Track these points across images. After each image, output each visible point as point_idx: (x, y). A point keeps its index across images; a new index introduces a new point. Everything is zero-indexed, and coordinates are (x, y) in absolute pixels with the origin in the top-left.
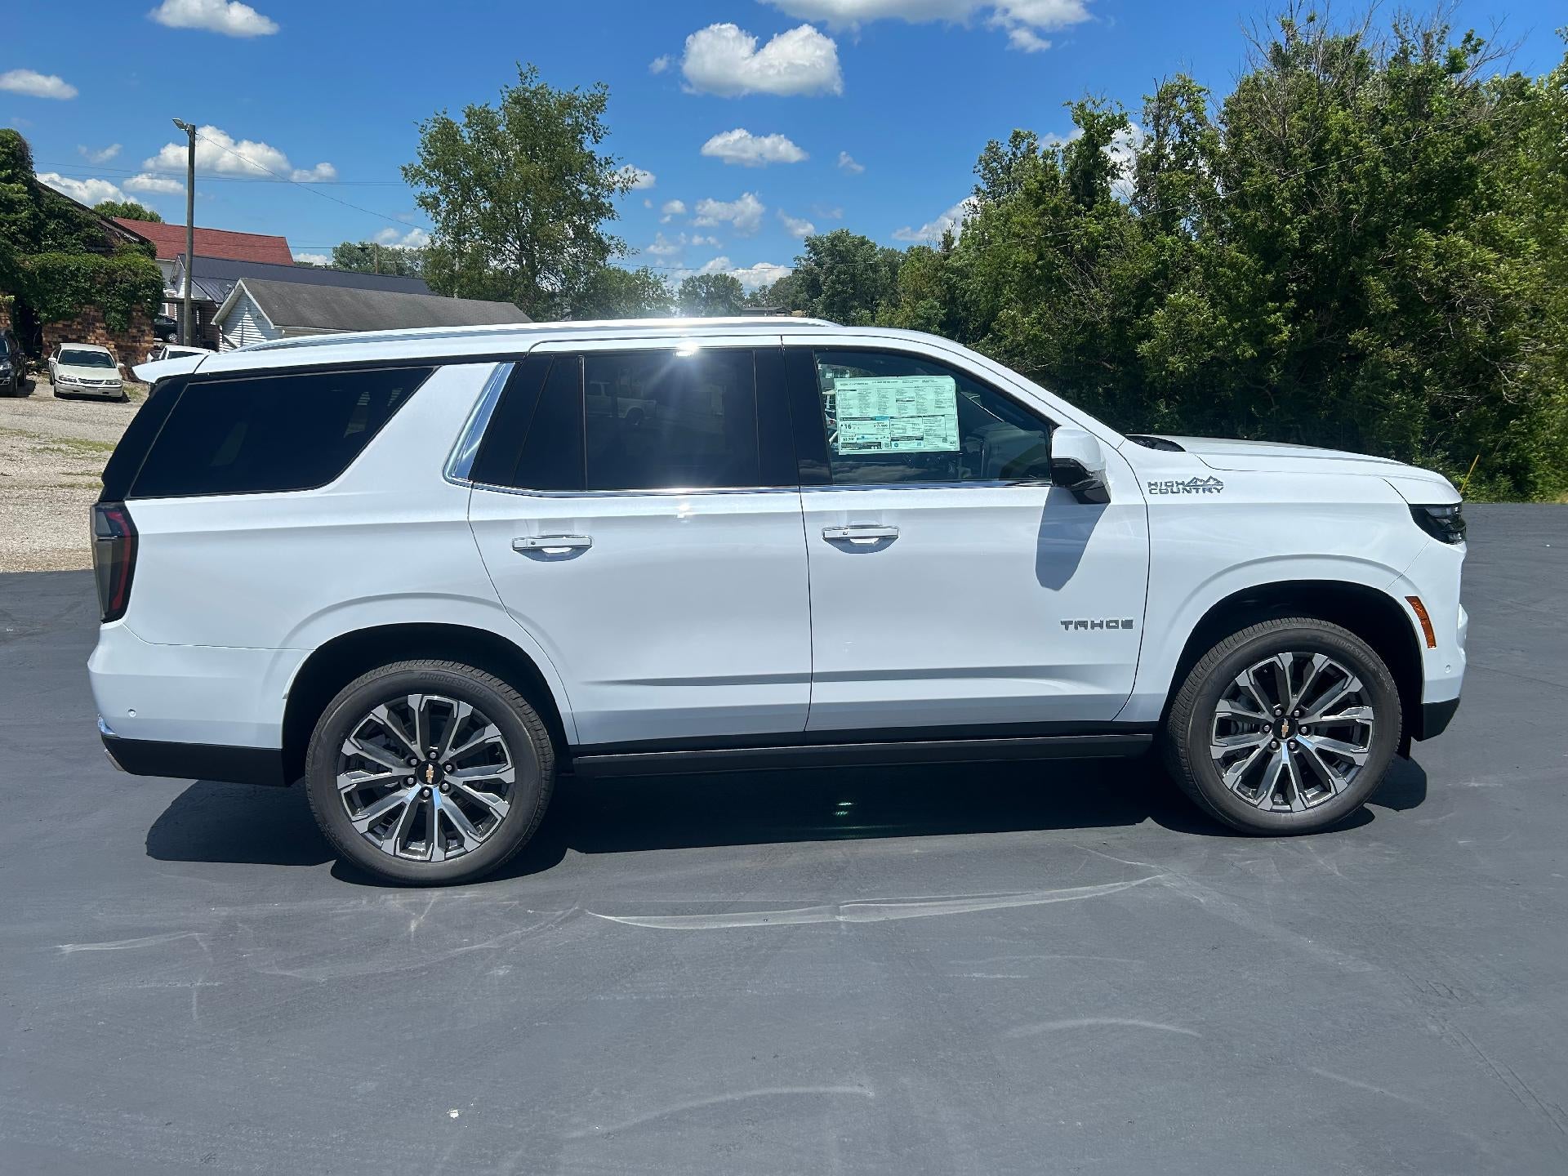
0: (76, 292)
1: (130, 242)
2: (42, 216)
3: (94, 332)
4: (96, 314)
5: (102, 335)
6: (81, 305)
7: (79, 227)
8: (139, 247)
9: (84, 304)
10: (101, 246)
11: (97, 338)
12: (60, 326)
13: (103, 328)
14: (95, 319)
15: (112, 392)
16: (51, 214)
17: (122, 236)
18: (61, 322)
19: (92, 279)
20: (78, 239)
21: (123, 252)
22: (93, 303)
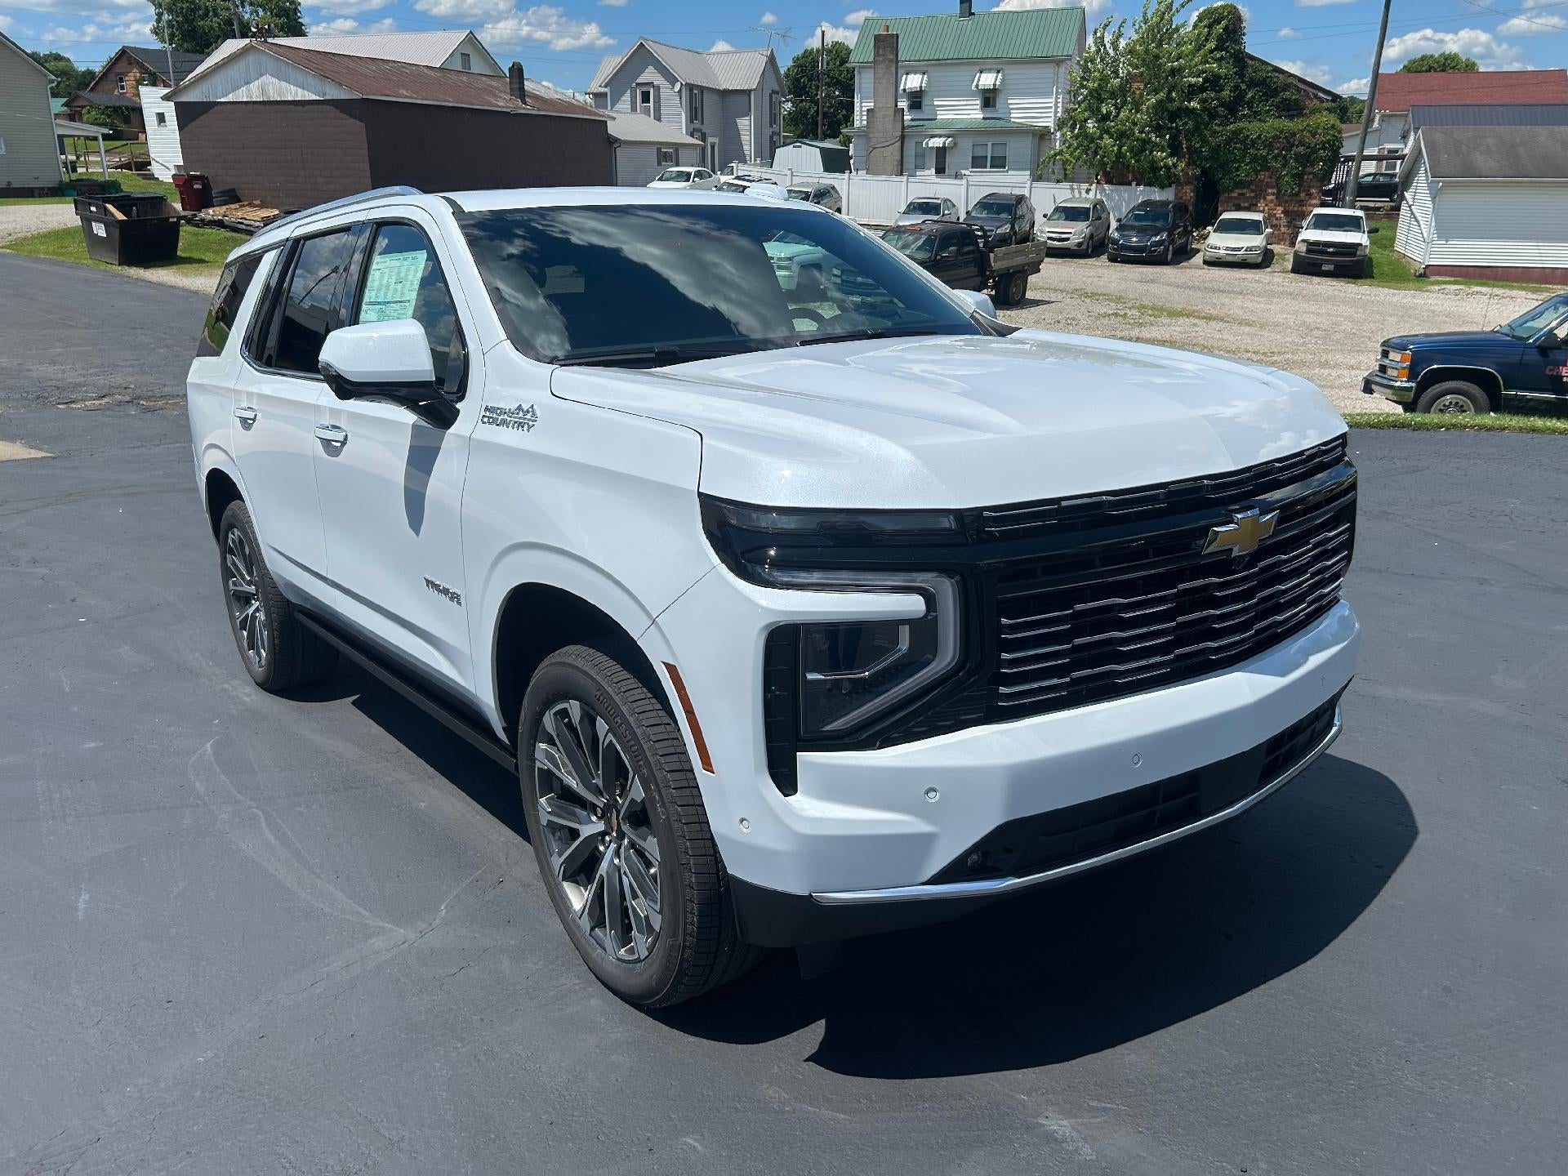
0: (1254, 159)
1: (1322, 102)
2: (1243, 87)
3: (1265, 198)
4: (1269, 180)
5: (1272, 201)
6: (1257, 172)
7: (1275, 92)
8: (1330, 104)
9: (1260, 171)
10: (1292, 109)
11: (1266, 205)
12: (1235, 195)
13: (1273, 194)
14: (1268, 186)
15: (1251, 258)
16: (1252, 84)
17: (1316, 97)
18: (1237, 191)
19: (1270, 146)
20: (1272, 105)
21: (1313, 112)
22: (1268, 169)
